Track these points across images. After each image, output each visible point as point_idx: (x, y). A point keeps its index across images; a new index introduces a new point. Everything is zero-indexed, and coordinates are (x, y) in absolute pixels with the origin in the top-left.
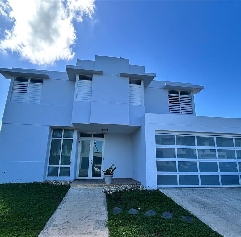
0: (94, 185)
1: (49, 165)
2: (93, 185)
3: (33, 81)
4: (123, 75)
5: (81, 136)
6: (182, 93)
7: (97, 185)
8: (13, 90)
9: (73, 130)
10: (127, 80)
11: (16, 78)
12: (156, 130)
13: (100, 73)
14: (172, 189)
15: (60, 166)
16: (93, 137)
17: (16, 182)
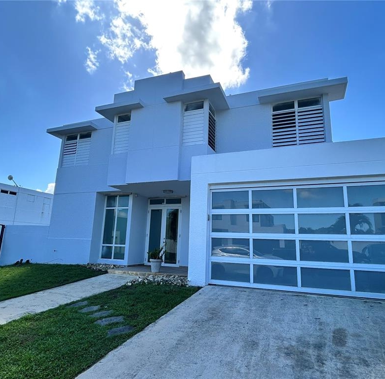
0: (135, 272)
1: (103, 243)
2: (133, 272)
3: (82, 137)
4: (170, 100)
9: (129, 196)
11: (66, 137)
16: (166, 203)
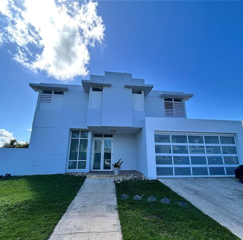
1: (69, 160)
2: (104, 176)
3: (55, 93)
4: (127, 87)
5: (94, 137)
6: (175, 100)
7: (108, 176)
8: (40, 101)
9: (88, 132)
10: (131, 91)
11: (43, 91)
12: (155, 131)
13: (109, 86)
14: (169, 179)
15: (78, 161)
16: (104, 137)
17: (43, 174)
